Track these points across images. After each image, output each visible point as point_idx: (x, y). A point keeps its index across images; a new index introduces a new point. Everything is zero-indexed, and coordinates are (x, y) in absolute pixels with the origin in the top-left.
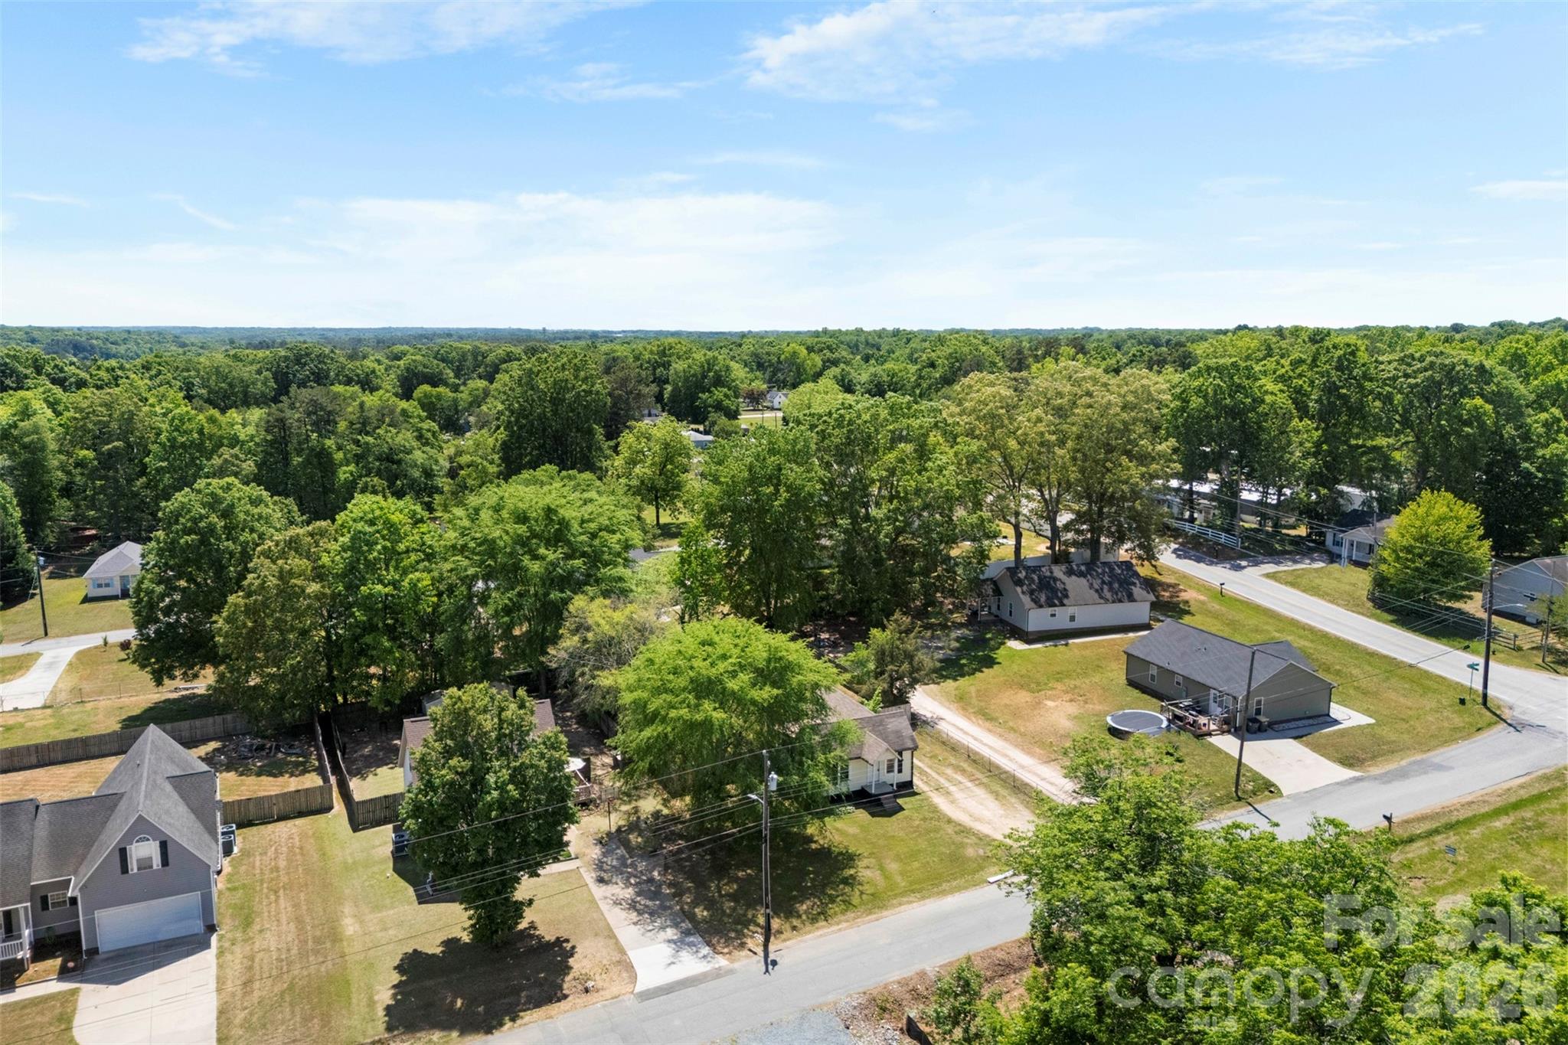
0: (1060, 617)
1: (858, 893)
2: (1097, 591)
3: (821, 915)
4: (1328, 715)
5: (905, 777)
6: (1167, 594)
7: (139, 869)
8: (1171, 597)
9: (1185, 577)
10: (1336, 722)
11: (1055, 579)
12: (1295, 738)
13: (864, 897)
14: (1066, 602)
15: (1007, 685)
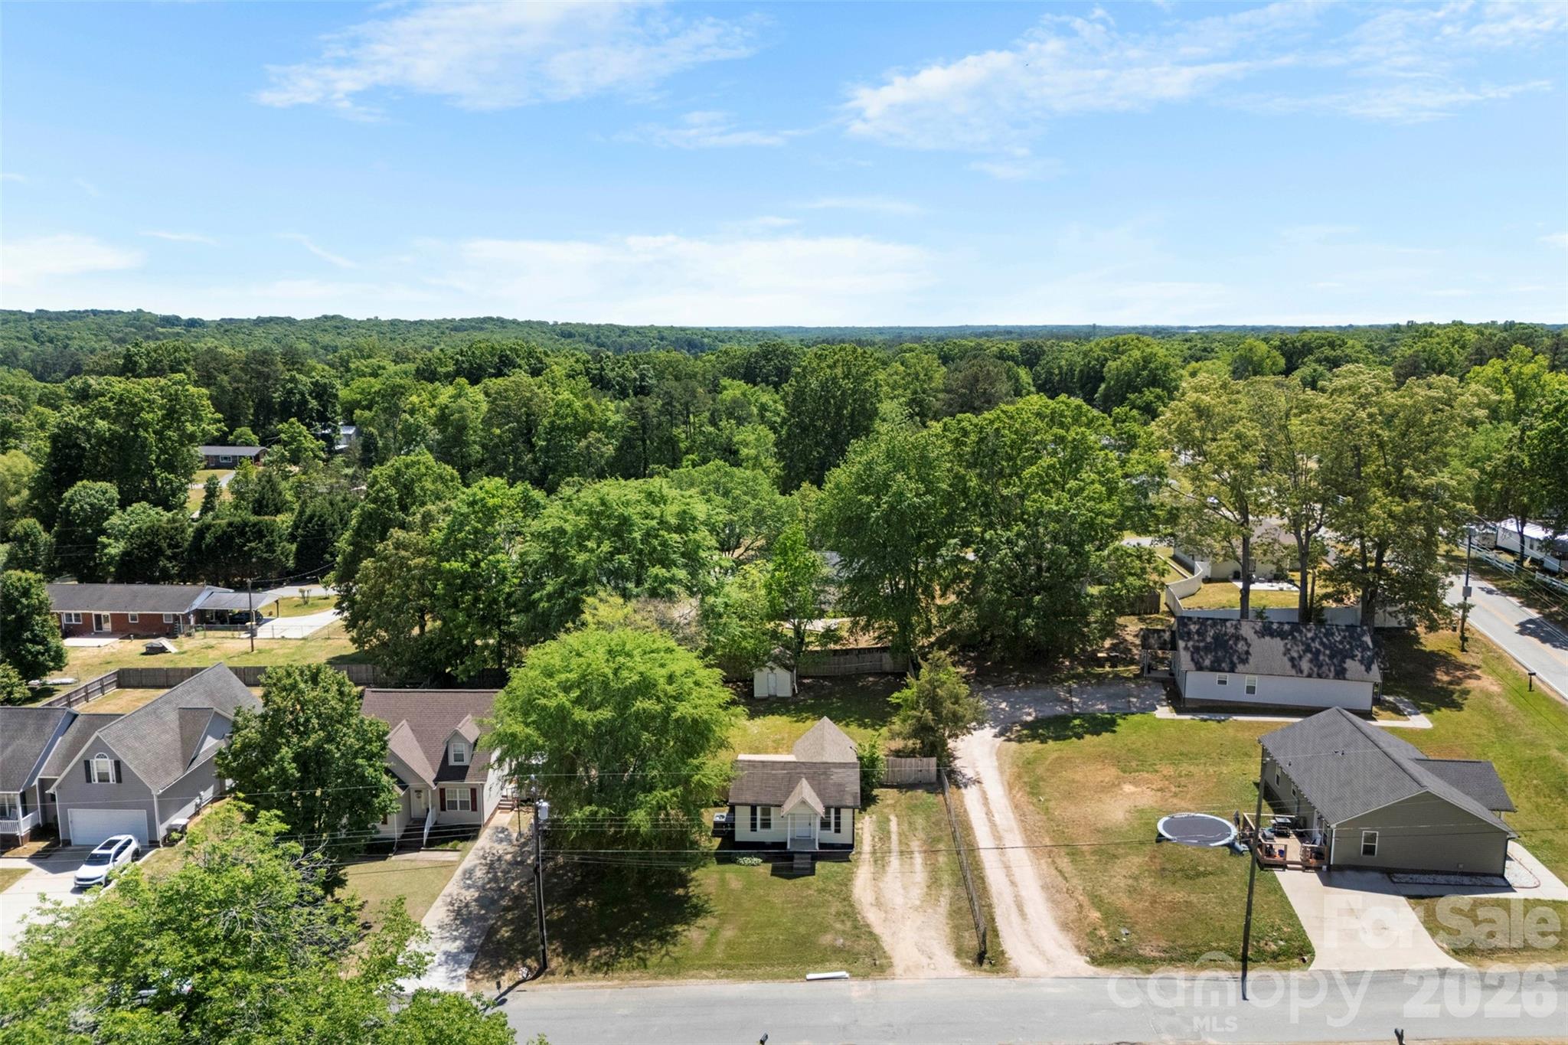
0: (1234, 686)
1: (663, 952)
2: (1292, 659)
3: (605, 967)
4: (1502, 876)
5: (844, 838)
6: (1446, 678)
7: (100, 781)
8: (1450, 683)
9: (1500, 658)
10: (1509, 888)
11: (1238, 638)
12: (1409, 897)
13: (666, 959)
14: (1240, 667)
15: (1101, 758)
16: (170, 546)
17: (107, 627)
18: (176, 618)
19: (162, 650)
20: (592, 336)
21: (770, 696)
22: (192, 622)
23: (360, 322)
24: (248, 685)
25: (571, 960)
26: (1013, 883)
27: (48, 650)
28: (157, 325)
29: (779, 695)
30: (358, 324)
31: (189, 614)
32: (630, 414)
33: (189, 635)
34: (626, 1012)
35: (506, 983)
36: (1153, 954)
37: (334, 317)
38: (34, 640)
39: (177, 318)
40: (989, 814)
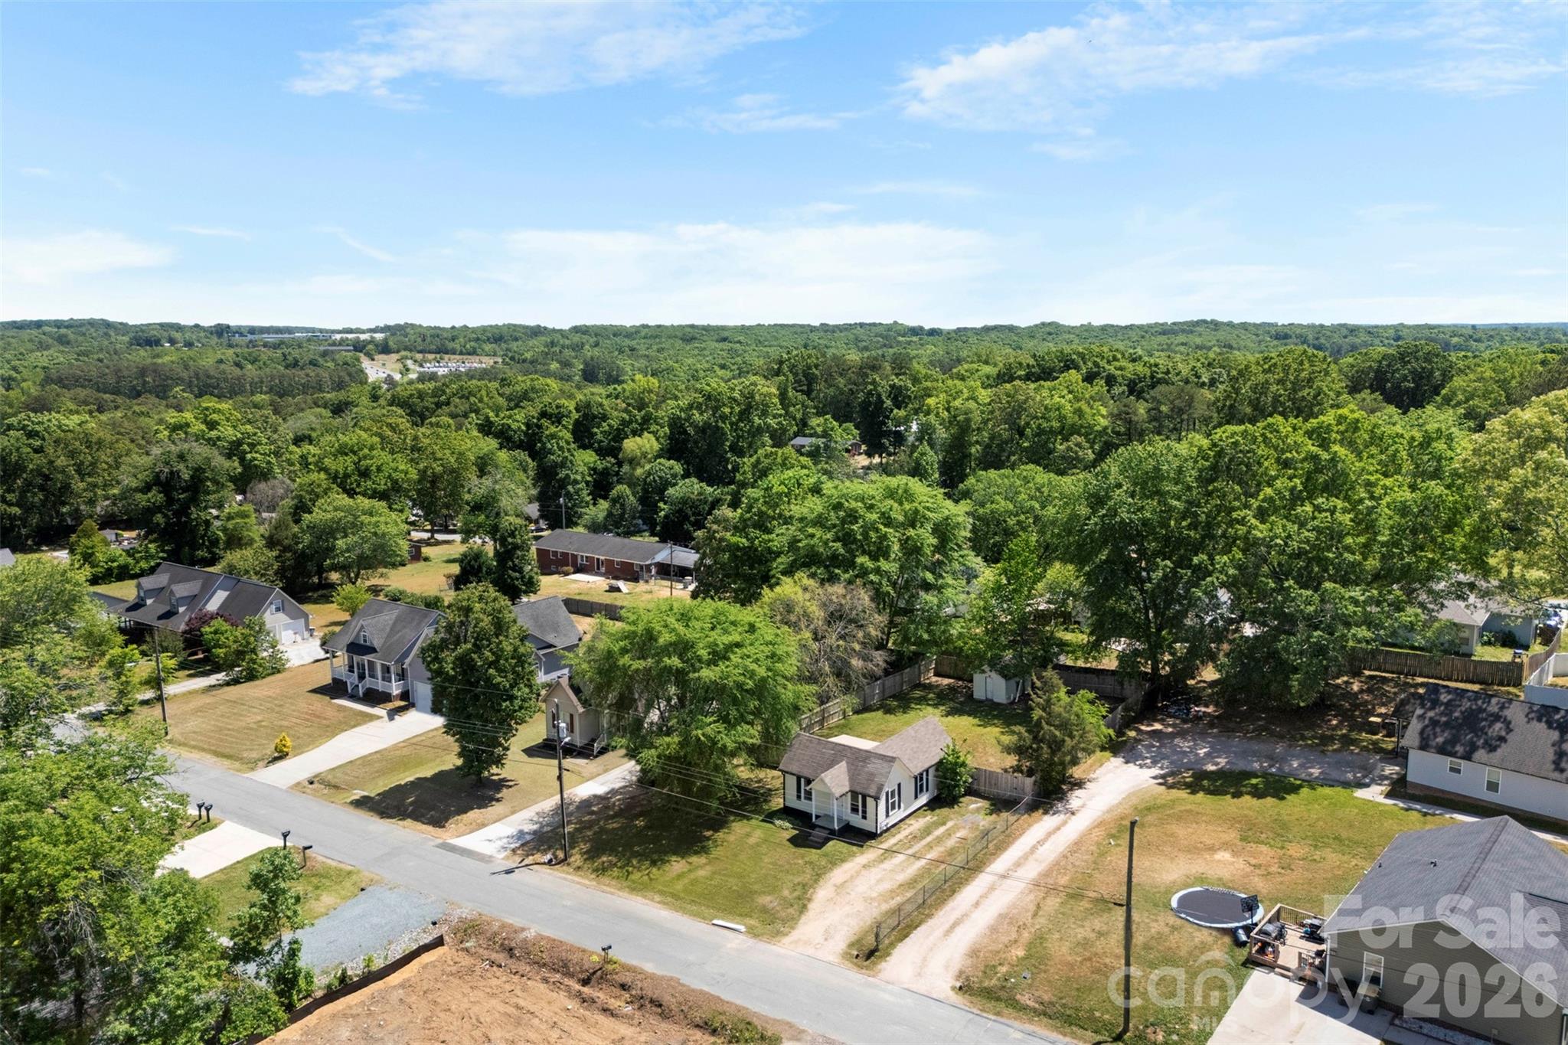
0: (1470, 778)
1: (646, 872)
11: (1496, 719)
13: (642, 878)
14: (1481, 754)
15: (1233, 821)
16: (694, 514)
17: (603, 570)
18: (641, 567)
19: (618, 590)
20: (1310, 337)
21: (987, 700)
22: (653, 572)
23: (1073, 328)
24: (571, 612)
25: (585, 860)
26: (977, 904)
27: (523, 577)
28: (899, 335)
29: (995, 700)
30: (1070, 330)
31: (651, 565)
32: (1115, 417)
33: (647, 581)
34: (569, 903)
35: (529, 860)
36: (1028, 1002)
37: (1050, 324)
38: (514, 569)
39: (921, 328)
40: (1041, 842)
